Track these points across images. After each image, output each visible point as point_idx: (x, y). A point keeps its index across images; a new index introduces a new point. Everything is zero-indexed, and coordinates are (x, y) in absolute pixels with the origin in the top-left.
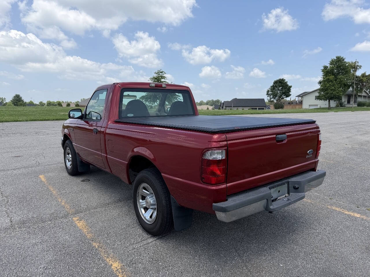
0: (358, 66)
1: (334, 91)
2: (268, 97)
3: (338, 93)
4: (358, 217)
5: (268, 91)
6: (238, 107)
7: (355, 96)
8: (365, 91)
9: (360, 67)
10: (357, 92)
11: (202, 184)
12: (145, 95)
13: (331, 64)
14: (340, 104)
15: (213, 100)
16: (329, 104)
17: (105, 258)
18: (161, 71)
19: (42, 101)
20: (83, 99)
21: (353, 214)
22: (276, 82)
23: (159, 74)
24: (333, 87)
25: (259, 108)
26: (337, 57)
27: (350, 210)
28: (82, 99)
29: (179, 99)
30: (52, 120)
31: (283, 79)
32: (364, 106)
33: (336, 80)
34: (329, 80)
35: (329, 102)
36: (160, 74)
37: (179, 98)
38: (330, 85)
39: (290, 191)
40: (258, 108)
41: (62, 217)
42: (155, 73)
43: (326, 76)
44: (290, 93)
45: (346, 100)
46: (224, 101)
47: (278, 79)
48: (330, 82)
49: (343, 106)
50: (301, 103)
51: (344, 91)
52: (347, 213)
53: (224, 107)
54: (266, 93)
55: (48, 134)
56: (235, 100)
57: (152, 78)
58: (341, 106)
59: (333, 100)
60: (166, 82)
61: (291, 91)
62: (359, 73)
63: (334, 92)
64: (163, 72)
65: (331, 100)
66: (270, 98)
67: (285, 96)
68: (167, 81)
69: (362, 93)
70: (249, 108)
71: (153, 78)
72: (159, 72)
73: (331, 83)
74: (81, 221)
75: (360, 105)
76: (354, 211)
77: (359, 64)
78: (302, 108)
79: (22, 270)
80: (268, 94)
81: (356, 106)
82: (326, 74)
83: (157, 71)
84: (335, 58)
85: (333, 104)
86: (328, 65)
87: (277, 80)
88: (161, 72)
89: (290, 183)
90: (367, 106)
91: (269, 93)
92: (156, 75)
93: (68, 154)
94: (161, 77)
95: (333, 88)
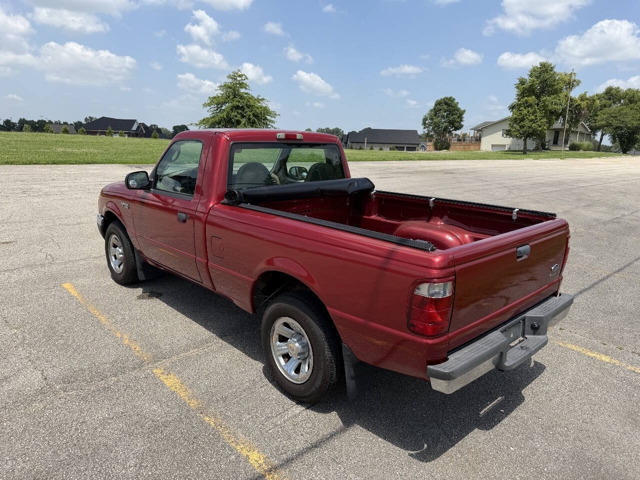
0: (575, 81)
1: (534, 122)
2: (424, 128)
3: (540, 127)
4: (608, 361)
5: (425, 120)
6: (372, 145)
7: (567, 131)
8: (582, 124)
9: (578, 83)
10: (570, 126)
11: (409, 334)
12: (209, 116)
13: (531, 76)
14: (542, 146)
15: (328, 129)
16: (525, 144)
17: (233, 444)
18: (240, 73)
19: (10, 119)
20: (90, 117)
21: (598, 356)
22: (438, 103)
23: (235, 79)
24: (533, 115)
25: (407, 147)
26: (541, 65)
27: (593, 349)
28: (88, 118)
29: (272, 127)
30: (45, 164)
31: (450, 98)
32: (579, 150)
33: (538, 105)
34: (527, 103)
35: (525, 140)
36: (239, 79)
37: (273, 124)
38: (528, 112)
39: (526, 332)
40: (405, 146)
41: (134, 368)
42: (229, 77)
43: (524, 97)
44: (462, 123)
45: (552, 138)
46: (349, 133)
47: (443, 97)
48: (528, 106)
49: (546, 149)
50: (478, 140)
51: (550, 123)
52: (590, 354)
53: (349, 143)
54: (422, 122)
55: (46, 194)
56: (368, 131)
57: (223, 85)
58: (544, 149)
59: (531, 139)
60: (249, 94)
61: (464, 119)
62: (575, 94)
63: (534, 125)
64: (243, 75)
65: (528, 138)
66: (428, 130)
67: (453, 128)
68: (250, 92)
69: (577, 128)
70: (391, 146)
71: (225, 86)
72: (236, 75)
73: (530, 108)
74: (169, 376)
75: (574, 148)
76: (599, 352)
77: (577, 78)
78: (479, 149)
79: (100, 471)
80: (424, 123)
81: (568, 149)
82: (523, 93)
83: (232, 74)
84: (539, 66)
85: (531, 144)
86: (527, 77)
87: (442, 100)
88: (240, 76)
89: (526, 320)
90: (584, 150)
91: (427, 122)
92: (230, 80)
93: (115, 246)
94: (240, 84)
95: (533, 117)
